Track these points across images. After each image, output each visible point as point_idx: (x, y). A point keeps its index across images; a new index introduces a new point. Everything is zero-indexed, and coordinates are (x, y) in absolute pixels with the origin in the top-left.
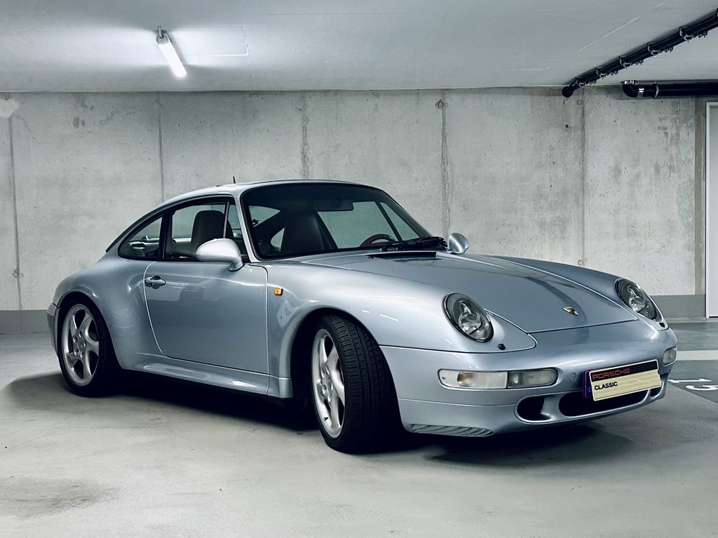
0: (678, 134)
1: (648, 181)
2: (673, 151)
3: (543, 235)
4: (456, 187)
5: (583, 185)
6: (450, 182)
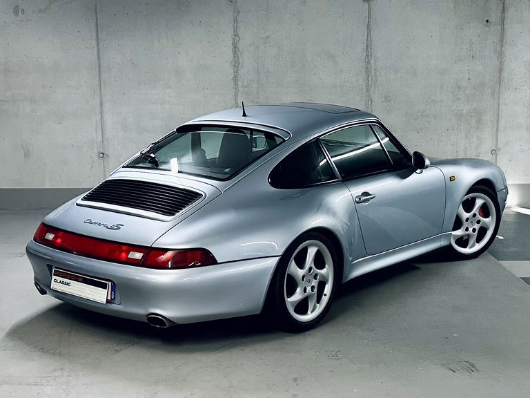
3: (459, 126)
4: (378, 80)
5: (500, 78)
6: (373, 74)
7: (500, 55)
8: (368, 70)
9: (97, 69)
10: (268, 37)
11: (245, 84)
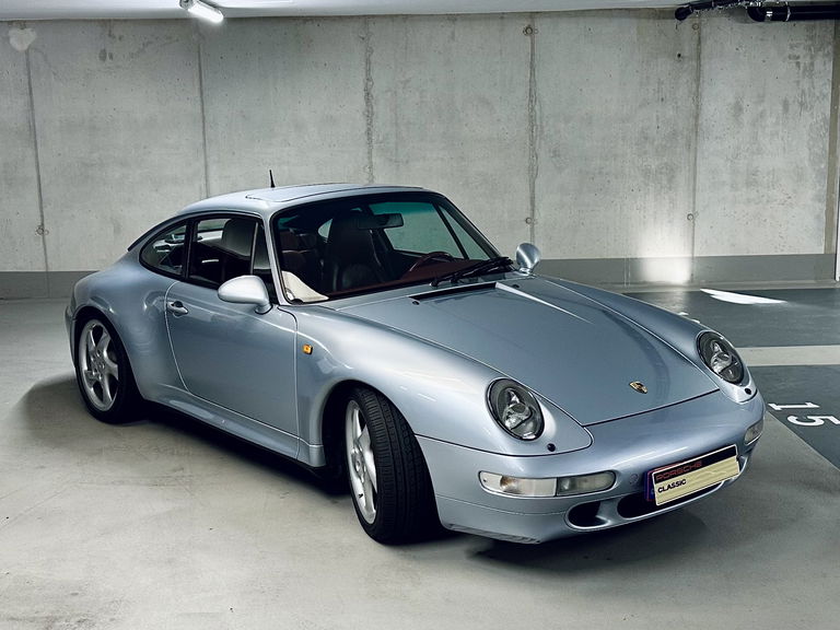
0: (812, 64)
1: (774, 121)
2: (805, 84)
3: (647, 185)
4: (546, 129)
5: (696, 125)
6: (538, 123)
7: (697, 96)
8: (532, 119)
9: (201, 124)
10: (408, 81)
11: (381, 138)
